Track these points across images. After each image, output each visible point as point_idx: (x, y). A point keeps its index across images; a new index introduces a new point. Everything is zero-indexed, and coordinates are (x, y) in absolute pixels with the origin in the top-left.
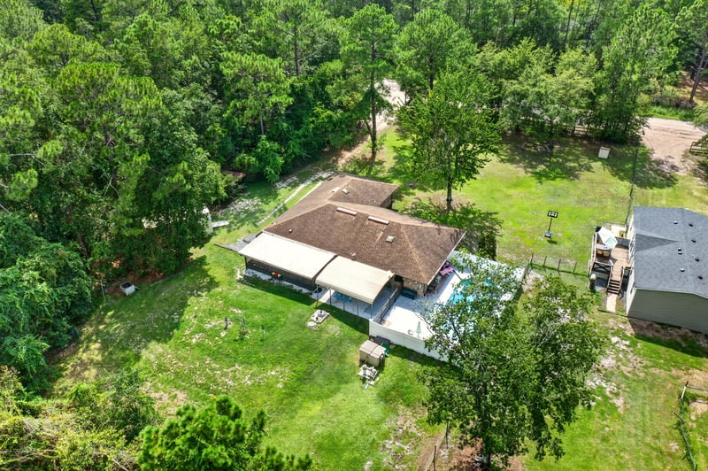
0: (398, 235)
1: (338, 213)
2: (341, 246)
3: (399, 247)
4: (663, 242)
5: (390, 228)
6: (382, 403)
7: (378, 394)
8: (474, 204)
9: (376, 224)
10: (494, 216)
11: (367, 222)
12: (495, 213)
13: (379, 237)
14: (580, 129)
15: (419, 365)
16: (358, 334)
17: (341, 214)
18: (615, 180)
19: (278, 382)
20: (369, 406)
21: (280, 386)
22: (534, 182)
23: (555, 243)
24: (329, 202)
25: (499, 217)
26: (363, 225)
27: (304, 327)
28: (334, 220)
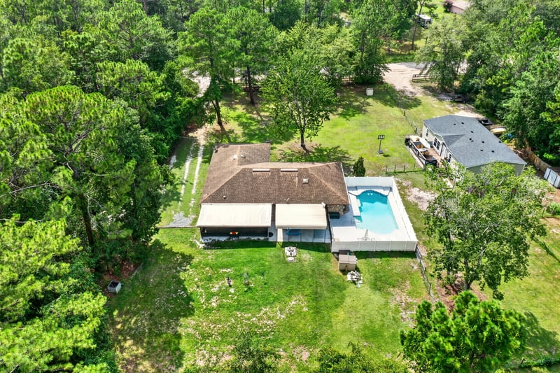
0: (309, 176)
1: (254, 173)
2: (272, 197)
3: (315, 185)
4: (458, 137)
5: (301, 173)
6: (377, 292)
7: (370, 288)
8: (320, 145)
9: (288, 173)
10: (339, 149)
11: (281, 174)
12: (338, 147)
13: (297, 182)
14: (346, 79)
15: (379, 259)
16: (323, 255)
17: (258, 173)
18: (388, 108)
19: (303, 307)
20: (371, 297)
21: (305, 309)
22: (342, 120)
23: (388, 156)
24: (242, 167)
25: (343, 148)
26: (279, 177)
27: (287, 263)
28: (255, 179)
